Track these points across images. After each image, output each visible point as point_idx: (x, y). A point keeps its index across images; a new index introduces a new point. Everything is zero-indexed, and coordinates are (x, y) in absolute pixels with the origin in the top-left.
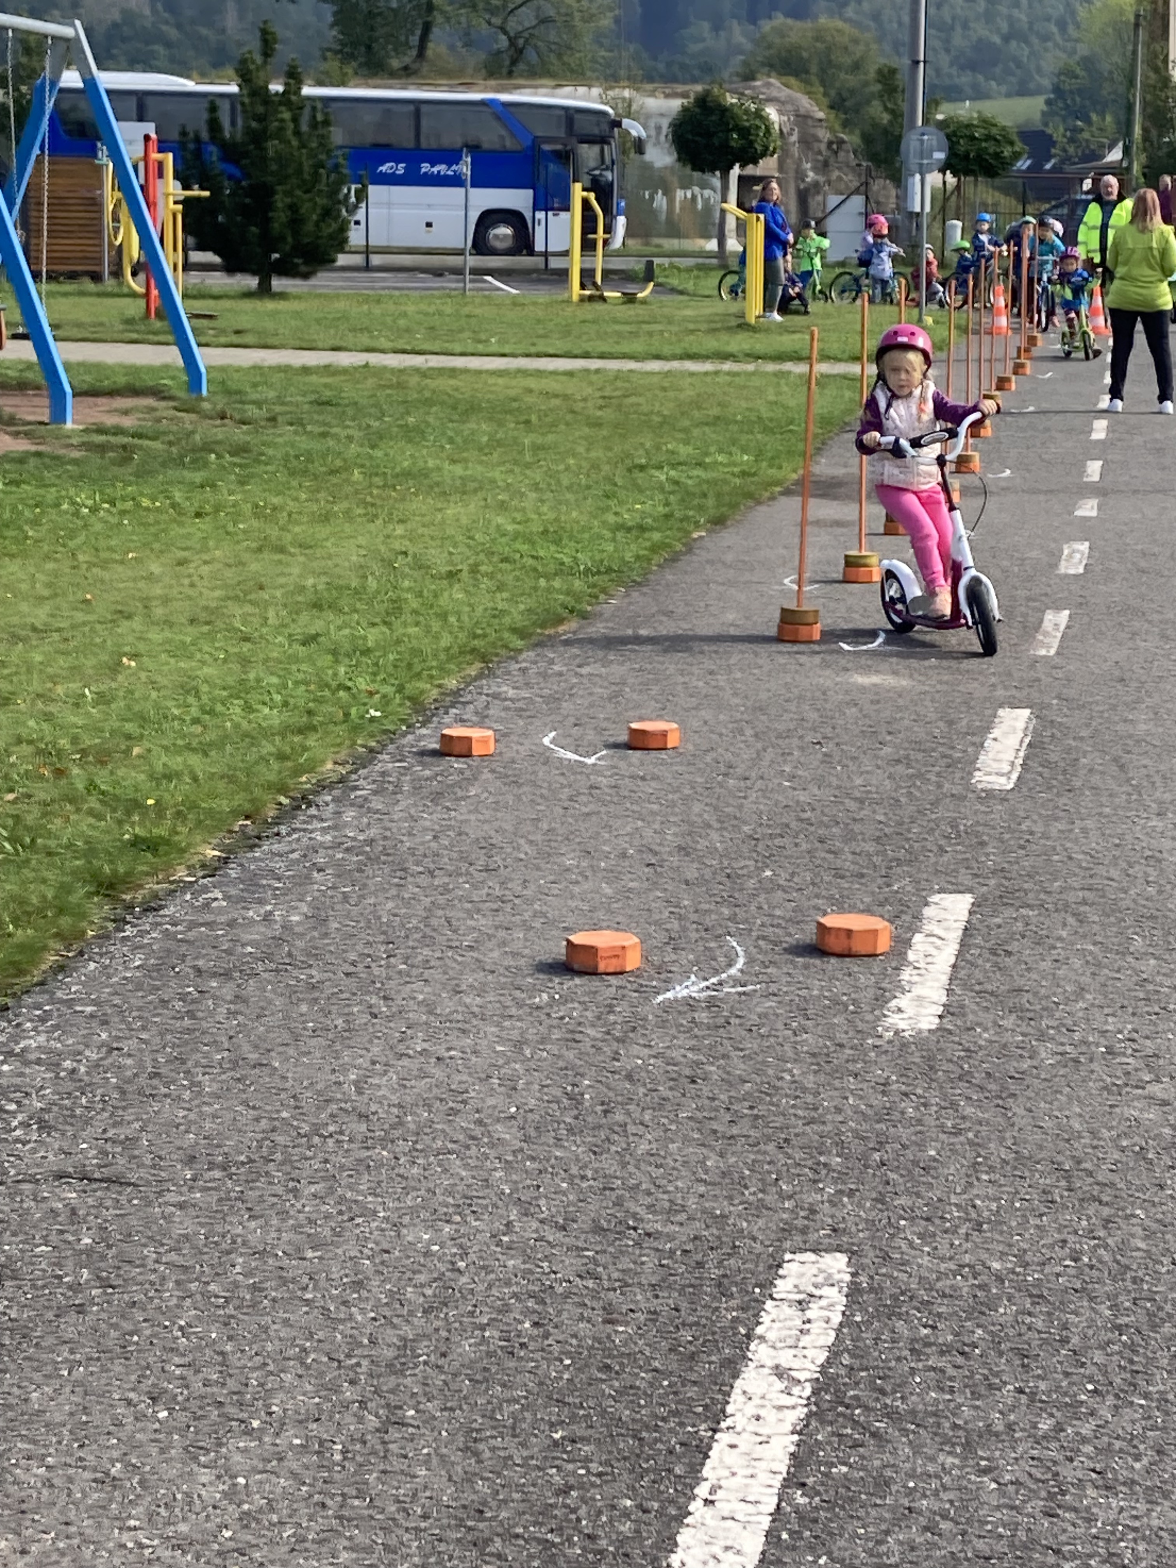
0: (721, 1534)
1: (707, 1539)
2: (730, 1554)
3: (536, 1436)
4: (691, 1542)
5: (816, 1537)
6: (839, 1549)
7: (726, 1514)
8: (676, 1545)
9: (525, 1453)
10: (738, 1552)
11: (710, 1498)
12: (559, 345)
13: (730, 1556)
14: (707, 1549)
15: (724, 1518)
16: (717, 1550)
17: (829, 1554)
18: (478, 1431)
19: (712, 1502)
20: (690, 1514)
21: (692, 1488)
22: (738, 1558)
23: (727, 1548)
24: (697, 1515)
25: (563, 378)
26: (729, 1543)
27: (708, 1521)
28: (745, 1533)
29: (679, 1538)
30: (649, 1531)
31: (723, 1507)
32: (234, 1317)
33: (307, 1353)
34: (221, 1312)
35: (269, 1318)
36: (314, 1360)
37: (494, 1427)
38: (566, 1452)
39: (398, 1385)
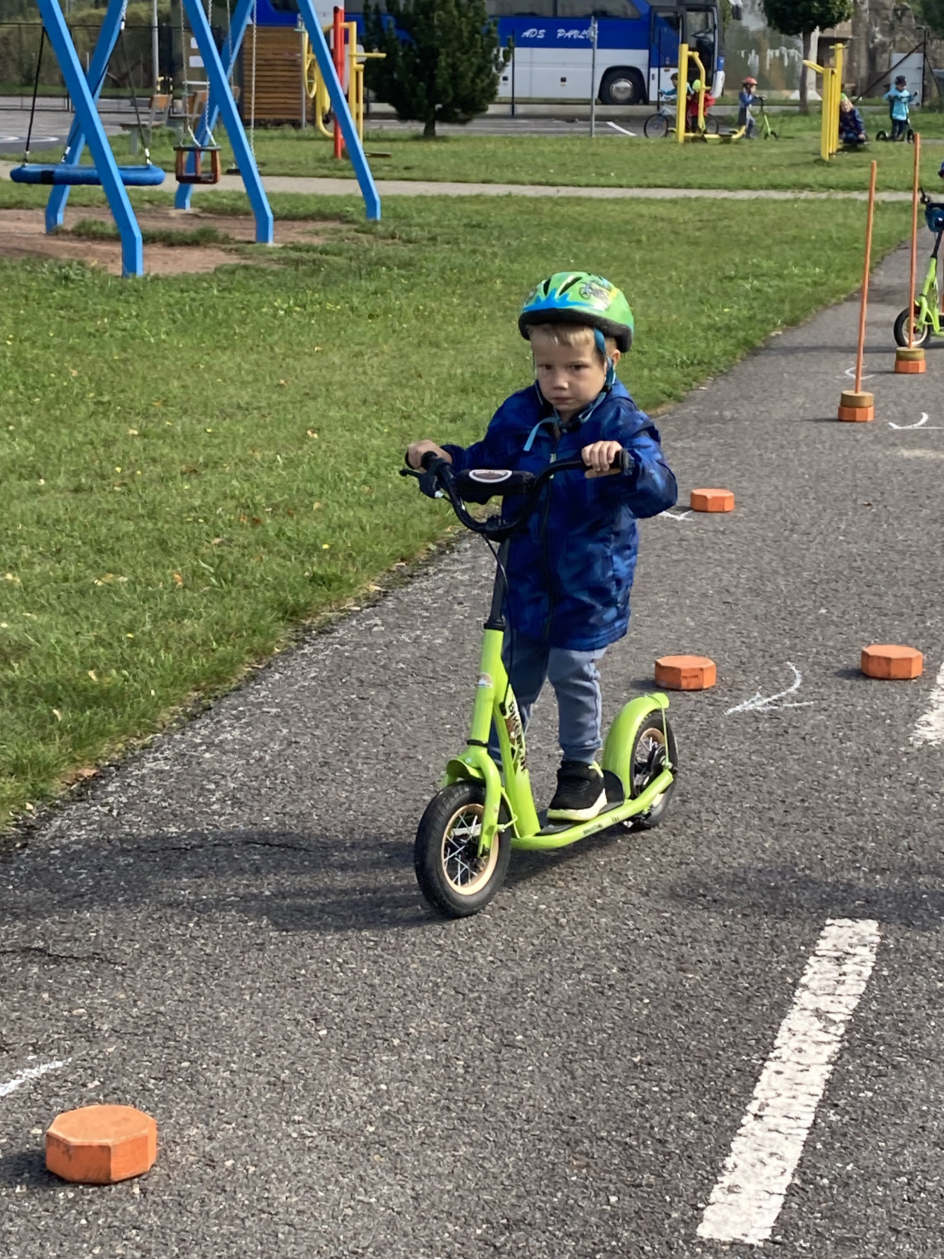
0: (767, 1143)
1: (756, 1146)
2: (774, 1158)
3: (620, 1059)
4: (742, 1148)
5: (845, 1148)
6: (865, 1158)
7: (772, 1127)
8: (731, 1151)
9: (611, 1073)
10: (781, 1158)
11: (759, 1113)
12: (667, 178)
13: (774, 1161)
14: (755, 1154)
15: (770, 1130)
16: (764, 1155)
17: (856, 1161)
18: (572, 1053)
19: (761, 1117)
20: (743, 1126)
21: (746, 1105)
22: (781, 1163)
23: (772, 1154)
24: (748, 1126)
25: (668, 205)
26: (774, 1151)
27: (757, 1132)
28: (786, 1143)
29: (733, 1145)
30: (709, 1139)
31: (769, 1121)
32: (381, 957)
33: (439, 987)
34: (371, 953)
35: (409, 959)
36: (444, 993)
37: (586, 1051)
38: (643, 1073)
39: (510, 1016)
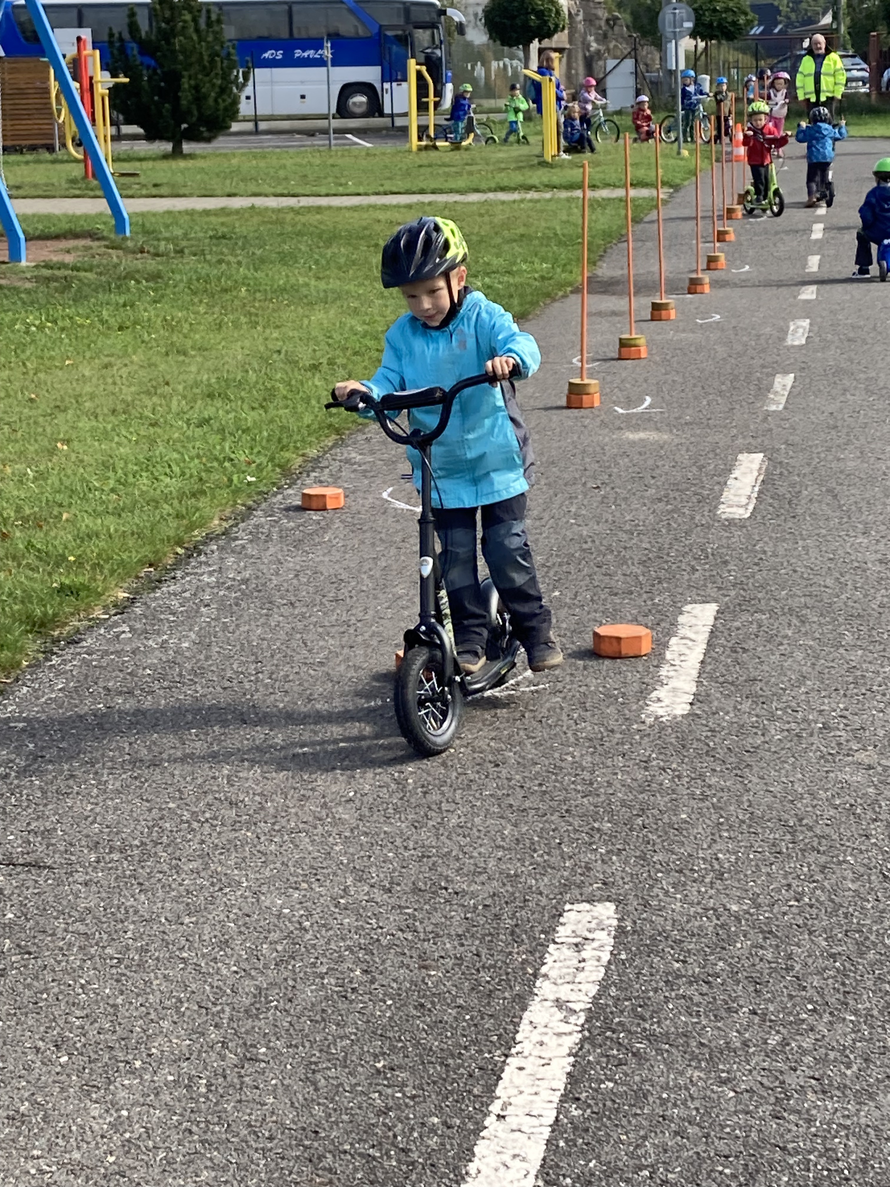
0: (509, 1145)
1: (499, 1149)
2: (517, 1160)
3: (363, 1066)
4: (485, 1152)
5: (587, 1144)
6: (607, 1153)
7: (515, 1128)
8: (474, 1155)
9: (354, 1081)
10: (524, 1160)
11: (502, 1113)
12: (400, 184)
13: (516, 1164)
14: (498, 1157)
15: (513, 1131)
16: (506, 1158)
17: (598, 1157)
18: (316, 1063)
19: (504, 1117)
20: (486, 1128)
21: (488, 1105)
22: (524, 1165)
23: (515, 1156)
24: (491, 1128)
25: (403, 210)
26: (517, 1152)
27: (500, 1134)
28: (530, 1143)
29: (476, 1149)
30: (452, 1145)
31: (512, 1121)
32: (124, 975)
33: (181, 1002)
34: (114, 971)
35: (152, 975)
36: (187, 1008)
37: (329, 1060)
38: (386, 1078)
39: (253, 1028)
